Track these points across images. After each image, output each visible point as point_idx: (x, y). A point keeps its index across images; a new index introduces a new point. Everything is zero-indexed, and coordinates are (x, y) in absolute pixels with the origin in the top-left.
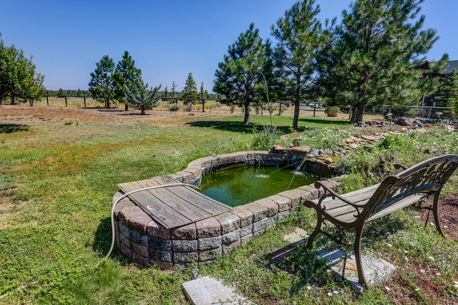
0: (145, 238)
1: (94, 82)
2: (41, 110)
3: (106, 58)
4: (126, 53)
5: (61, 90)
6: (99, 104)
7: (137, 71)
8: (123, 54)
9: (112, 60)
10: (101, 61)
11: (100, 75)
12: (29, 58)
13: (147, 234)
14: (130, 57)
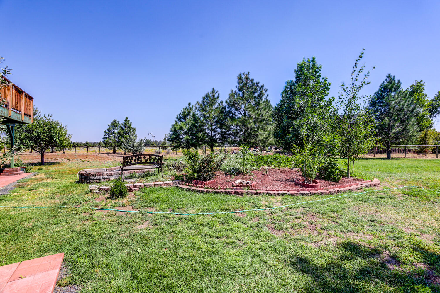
0: (84, 177)
1: (106, 136)
2: (70, 155)
3: (115, 121)
4: (127, 118)
5: (87, 143)
6: (109, 151)
7: (133, 129)
8: (125, 119)
9: (119, 122)
10: (112, 123)
11: (111, 132)
12: (65, 127)
13: (84, 175)
14: (129, 121)
